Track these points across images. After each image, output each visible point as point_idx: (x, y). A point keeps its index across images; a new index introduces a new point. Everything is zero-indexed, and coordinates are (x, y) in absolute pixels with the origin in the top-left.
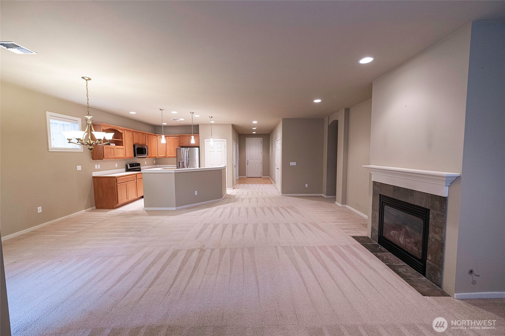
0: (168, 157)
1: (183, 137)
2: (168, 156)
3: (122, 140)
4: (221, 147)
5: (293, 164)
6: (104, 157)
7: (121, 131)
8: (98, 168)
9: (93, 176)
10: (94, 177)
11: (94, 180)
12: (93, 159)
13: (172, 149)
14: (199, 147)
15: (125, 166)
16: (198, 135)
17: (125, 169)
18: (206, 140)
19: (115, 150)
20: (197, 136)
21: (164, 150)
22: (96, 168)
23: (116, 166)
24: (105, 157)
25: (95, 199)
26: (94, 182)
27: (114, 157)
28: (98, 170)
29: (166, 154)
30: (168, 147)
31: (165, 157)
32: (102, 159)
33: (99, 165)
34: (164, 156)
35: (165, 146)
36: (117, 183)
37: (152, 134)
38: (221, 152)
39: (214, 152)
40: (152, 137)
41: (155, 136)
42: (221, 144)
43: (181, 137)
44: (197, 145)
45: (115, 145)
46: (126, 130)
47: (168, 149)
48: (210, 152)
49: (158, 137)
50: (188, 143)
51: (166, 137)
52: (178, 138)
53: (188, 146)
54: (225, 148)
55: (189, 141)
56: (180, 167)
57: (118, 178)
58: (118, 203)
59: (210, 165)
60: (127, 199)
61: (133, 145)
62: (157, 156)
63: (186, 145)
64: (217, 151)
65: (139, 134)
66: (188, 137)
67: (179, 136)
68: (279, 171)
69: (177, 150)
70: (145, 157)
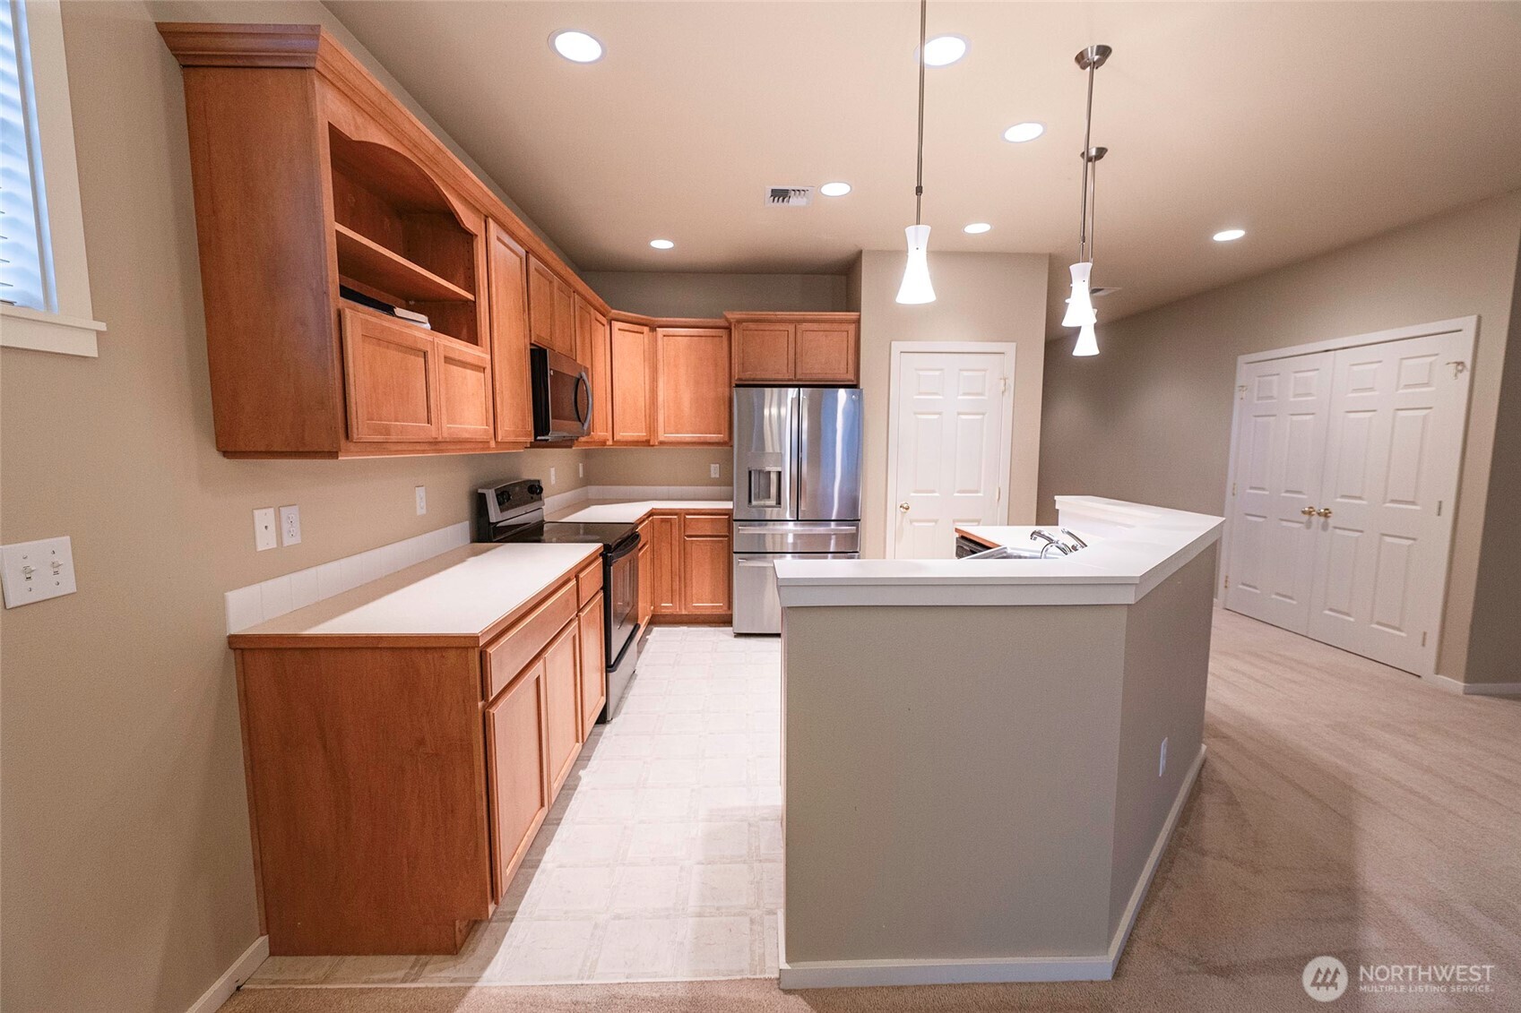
0: (661, 443)
1: (762, 326)
2: (662, 436)
3: (470, 297)
4: (979, 391)
6: (347, 437)
7: (469, 220)
8: (288, 541)
9: (236, 629)
10: (242, 647)
11: (243, 672)
12: (227, 454)
13: (686, 395)
14: (853, 386)
15: (464, 506)
16: (853, 315)
17: (467, 524)
18: (897, 346)
19: (436, 364)
20: (841, 322)
21: (642, 402)
22: (265, 540)
23: (421, 508)
24: (361, 429)
25: (260, 865)
26: (246, 697)
27: (432, 431)
28: (283, 563)
29: (652, 427)
31: (647, 443)
32: (333, 454)
33: (290, 513)
34: (643, 434)
35: (647, 378)
36: (484, 696)
37: (598, 301)
38: (978, 414)
39: (940, 414)
40: (594, 322)
41: (604, 320)
42: (985, 370)
43: (752, 326)
44: (838, 377)
45: (428, 326)
46: (496, 221)
47: (660, 399)
48: (915, 413)
49: (616, 325)
50: (791, 365)
51: (653, 329)
52: (733, 331)
53: (792, 380)
54: (1006, 394)
55: (798, 351)
56: (750, 501)
57: (491, 650)
58: (494, 896)
59: (916, 492)
60: (542, 805)
61: (528, 352)
62: (611, 439)
63: (780, 377)
64: (959, 414)
65: (551, 282)
66: (791, 328)
67: (739, 322)
68: (1338, 531)
69: (727, 403)
70: (569, 444)
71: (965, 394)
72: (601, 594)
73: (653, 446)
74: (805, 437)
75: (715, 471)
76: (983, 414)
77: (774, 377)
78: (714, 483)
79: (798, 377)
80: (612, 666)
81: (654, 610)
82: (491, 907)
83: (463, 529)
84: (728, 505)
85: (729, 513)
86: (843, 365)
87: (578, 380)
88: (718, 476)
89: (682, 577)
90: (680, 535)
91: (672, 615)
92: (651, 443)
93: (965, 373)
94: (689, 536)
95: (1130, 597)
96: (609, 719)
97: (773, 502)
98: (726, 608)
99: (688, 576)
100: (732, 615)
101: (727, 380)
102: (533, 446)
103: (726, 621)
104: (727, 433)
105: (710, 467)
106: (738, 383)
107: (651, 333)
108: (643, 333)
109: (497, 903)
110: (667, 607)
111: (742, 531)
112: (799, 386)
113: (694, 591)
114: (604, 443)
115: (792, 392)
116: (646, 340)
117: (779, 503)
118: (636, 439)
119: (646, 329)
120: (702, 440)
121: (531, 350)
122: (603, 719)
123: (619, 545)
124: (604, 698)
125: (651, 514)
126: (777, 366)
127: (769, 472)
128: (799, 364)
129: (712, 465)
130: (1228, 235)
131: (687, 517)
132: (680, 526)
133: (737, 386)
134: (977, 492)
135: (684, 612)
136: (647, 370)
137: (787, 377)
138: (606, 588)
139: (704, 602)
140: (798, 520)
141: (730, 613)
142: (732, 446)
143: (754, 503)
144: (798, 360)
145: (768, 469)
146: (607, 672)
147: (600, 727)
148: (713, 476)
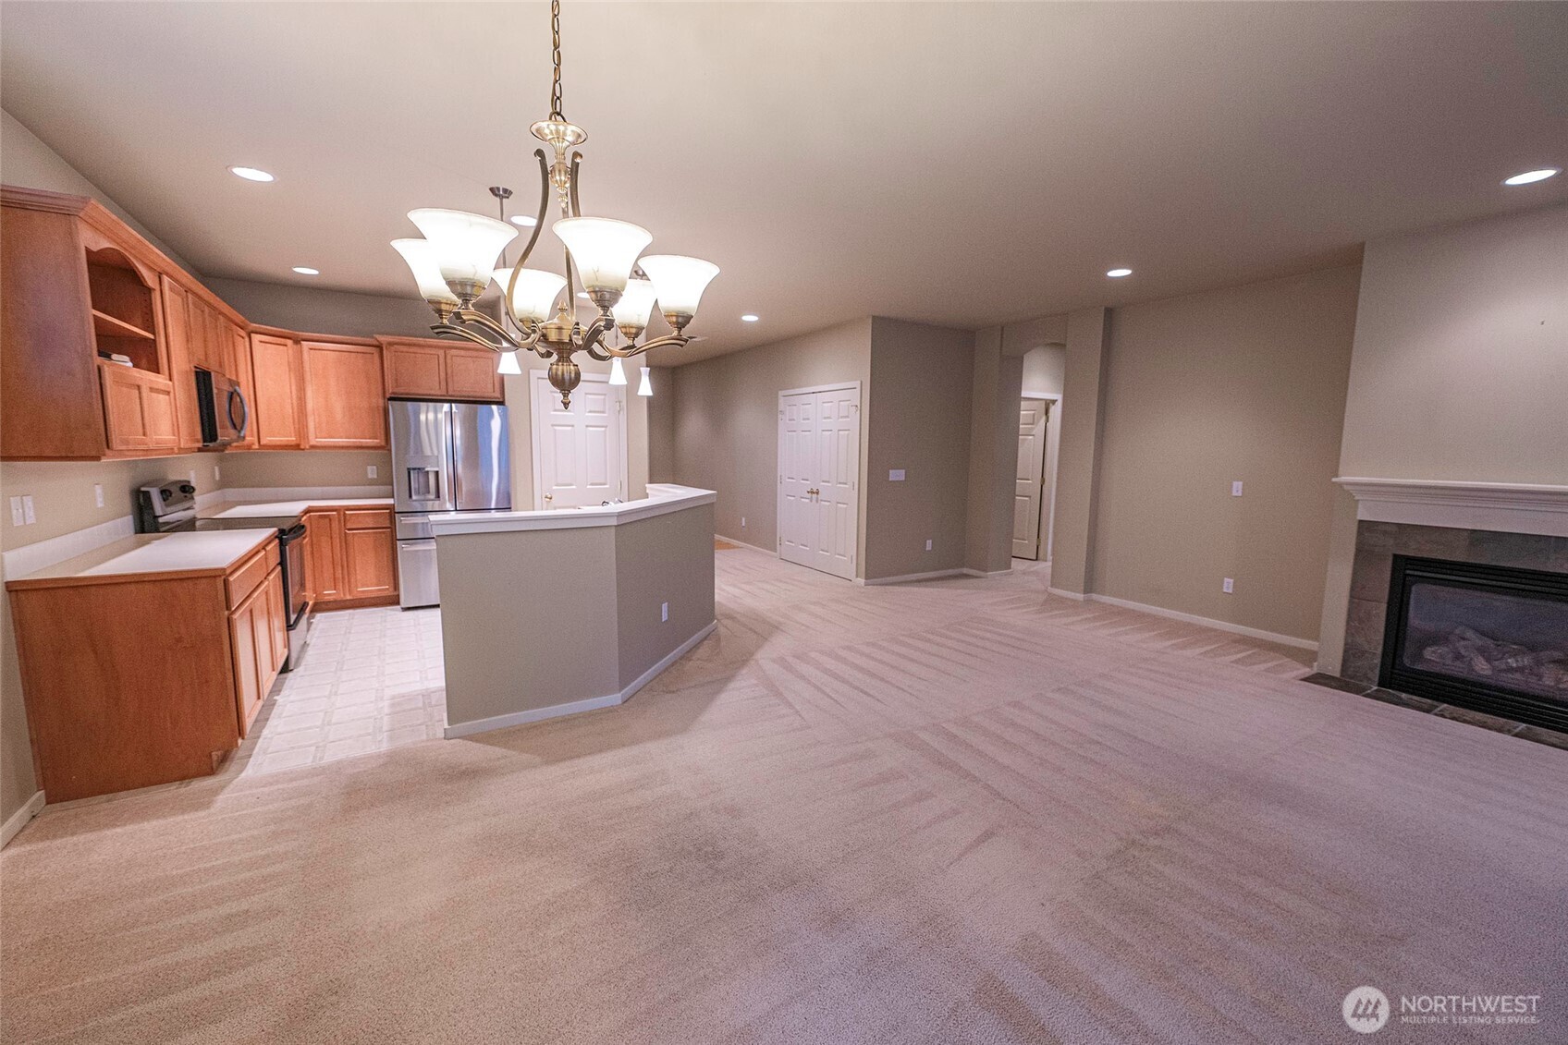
0: (313, 447)
1: (412, 349)
2: (313, 442)
3: (152, 337)
4: (602, 410)
5: (897, 475)
6: (108, 447)
7: (150, 279)
8: (28, 521)
9: (10, 578)
10: (18, 589)
11: (17, 608)
12: (4, 459)
13: (338, 407)
14: (501, 403)
17: (131, 517)
18: (536, 374)
19: (144, 393)
21: (289, 409)
23: (100, 503)
24: (115, 440)
29: (301, 434)
30: (309, 393)
31: (297, 447)
32: (97, 458)
33: (29, 503)
34: (292, 439)
35: (294, 388)
36: (228, 608)
37: (239, 318)
38: (602, 427)
39: (573, 426)
40: (235, 336)
41: (243, 333)
42: (605, 395)
43: (404, 349)
44: (486, 395)
45: (130, 364)
46: (167, 274)
47: (310, 405)
48: (553, 425)
49: (256, 338)
50: (443, 383)
51: (297, 341)
52: (384, 352)
53: (444, 396)
54: (621, 413)
55: (449, 372)
56: (410, 496)
57: (231, 579)
58: (241, 733)
59: (557, 485)
60: (259, 698)
61: (193, 374)
62: (257, 444)
63: (433, 392)
64: (587, 426)
65: (203, 311)
66: (441, 353)
67: (391, 344)
68: (823, 503)
69: (381, 412)
70: (221, 448)
71: (590, 412)
72: (279, 568)
73: (303, 450)
74: (458, 442)
75: (372, 472)
76: (606, 427)
77: (428, 392)
78: (372, 483)
79: (450, 393)
80: (291, 626)
81: (316, 598)
82: (240, 741)
83: (128, 521)
84: (390, 501)
85: (391, 508)
86: (490, 386)
87: (232, 393)
88: (375, 476)
89: (344, 568)
90: (340, 529)
91: (335, 601)
92: (302, 447)
93: (590, 396)
94: (349, 530)
95: (614, 522)
96: (291, 668)
97: (433, 497)
98: (392, 589)
99: (351, 566)
100: (398, 595)
101: (380, 392)
102: (200, 450)
103: (394, 601)
104: (383, 437)
105: (366, 469)
106: (393, 396)
107: (295, 346)
108: (286, 345)
109: (243, 739)
110: (330, 594)
111: (402, 521)
112: (450, 401)
113: (359, 577)
114: (249, 447)
115: (446, 406)
116: (290, 352)
117: (438, 496)
118: (286, 443)
119: (289, 342)
120: (358, 444)
121: (196, 372)
122: (286, 669)
123: (291, 530)
124: (286, 650)
125: (307, 511)
126: (432, 386)
127: (428, 472)
128: (450, 384)
129: (369, 468)
130: (750, 318)
131: (347, 512)
132: (339, 521)
133: (391, 399)
134: (605, 484)
135: (348, 597)
136: (293, 381)
137: (439, 393)
138: (282, 563)
139: (369, 588)
140: (456, 510)
141: (396, 593)
142: (390, 450)
143: (414, 497)
144: (449, 380)
145: (426, 469)
146: (288, 631)
147: (284, 675)
148: (370, 476)
